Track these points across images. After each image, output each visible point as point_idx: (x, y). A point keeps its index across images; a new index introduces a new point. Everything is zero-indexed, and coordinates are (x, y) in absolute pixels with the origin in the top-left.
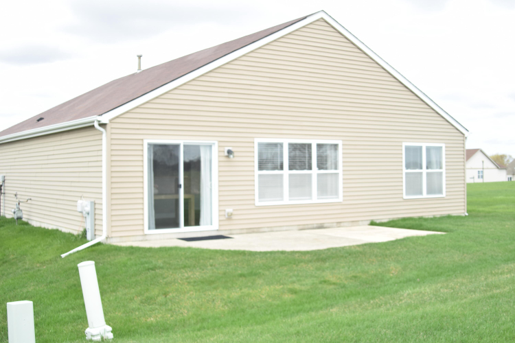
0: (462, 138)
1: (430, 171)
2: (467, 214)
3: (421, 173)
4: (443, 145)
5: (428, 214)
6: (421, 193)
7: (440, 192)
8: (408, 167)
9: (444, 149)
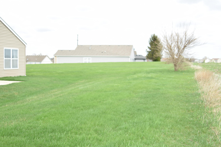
0: (24, 47)
1: (13, 59)
2: (26, 76)
3: (10, 60)
4: (18, 49)
5: (13, 76)
6: (10, 67)
7: (17, 67)
8: (6, 57)
9: (18, 51)
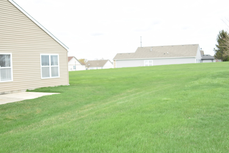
0: (66, 52)
1: (52, 66)
2: (69, 85)
3: (49, 67)
4: (58, 55)
5: (52, 85)
6: (49, 76)
7: (57, 75)
8: (43, 65)
9: (58, 56)
